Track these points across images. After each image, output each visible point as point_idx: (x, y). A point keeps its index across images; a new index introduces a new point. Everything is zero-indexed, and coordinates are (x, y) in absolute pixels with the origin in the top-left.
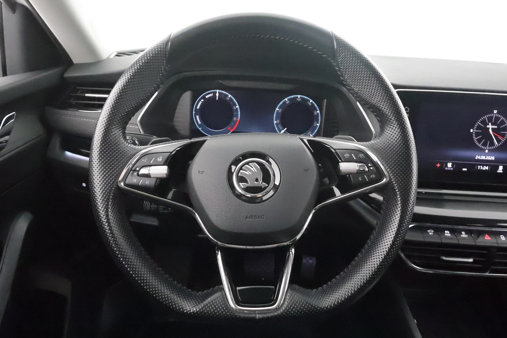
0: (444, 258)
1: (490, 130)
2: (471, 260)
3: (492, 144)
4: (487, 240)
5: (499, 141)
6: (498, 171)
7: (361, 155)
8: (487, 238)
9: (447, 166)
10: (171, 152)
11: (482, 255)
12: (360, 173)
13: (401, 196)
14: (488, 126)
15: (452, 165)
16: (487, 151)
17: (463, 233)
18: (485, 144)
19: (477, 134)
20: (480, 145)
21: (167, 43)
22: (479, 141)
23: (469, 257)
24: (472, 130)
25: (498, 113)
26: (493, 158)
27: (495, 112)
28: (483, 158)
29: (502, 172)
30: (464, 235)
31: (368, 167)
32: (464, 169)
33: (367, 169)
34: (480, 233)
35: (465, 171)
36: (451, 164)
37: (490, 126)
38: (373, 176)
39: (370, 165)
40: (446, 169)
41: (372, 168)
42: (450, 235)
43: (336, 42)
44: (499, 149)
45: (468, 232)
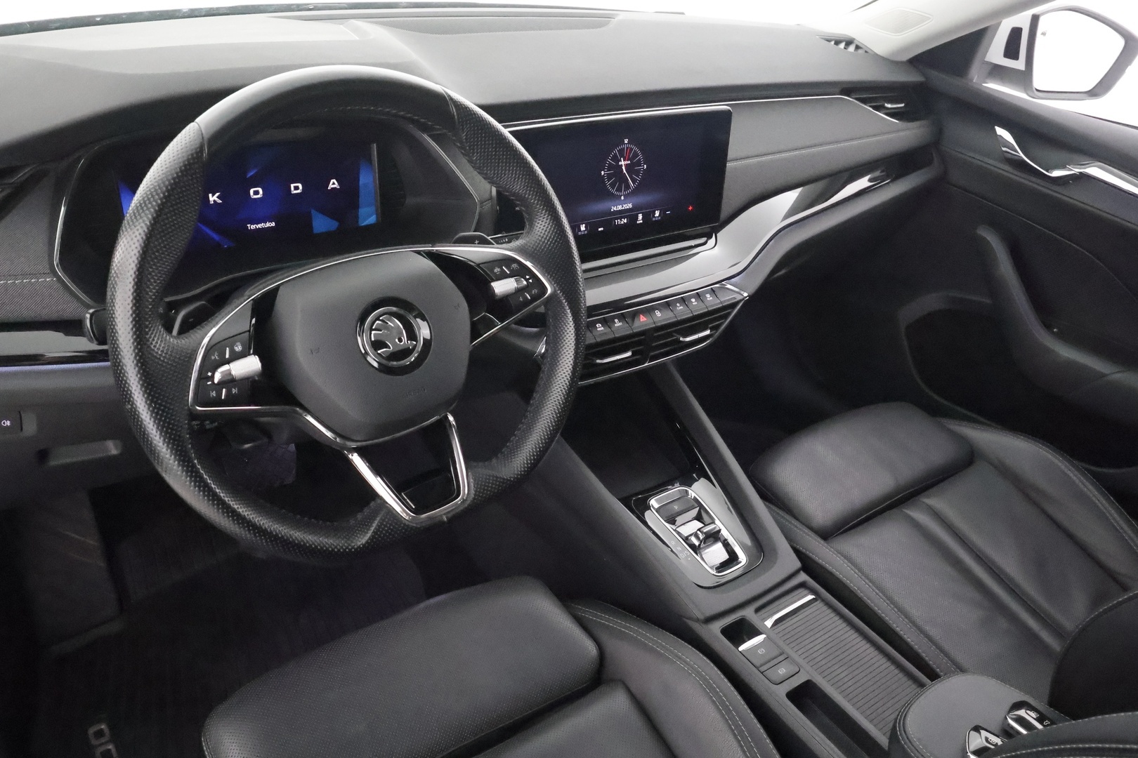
0: (598, 361)
1: (624, 168)
2: (629, 354)
3: (628, 187)
4: (643, 322)
5: (634, 181)
6: (638, 222)
7: (514, 266)
8: (643, 319)
9: (580, 230)
10: (249, 331)
11: (639, 343)
12: (519, 291)
13: (570, 308)
14: (620, 163)
15: (585, 227)
16: (622, 198)
17: (616, 320)
18: (619, 190)
19: (610, 176)
20: (614, 191)
21: (201, 147)
22: (613, 185)
23: (625, 351)
24: (603, 173)
25: (628, 143)
26: (630, 206)
27: (626, 141)
28: (620, 208)
29: (641, 221)
30: (618, 324)
31: (527, 280)
32: (600, 229)
33: (525, 283)
34: (634, 315)
35: (601, 231)
36: (584, 225)
37: (622, 163)
38: (534, 291)
39: (527, 277)
40: (580, 233)
41: (531, 281)
42: (602, 328)
43: (455, 107)
44: (636, 192)
45: (622, 317)
